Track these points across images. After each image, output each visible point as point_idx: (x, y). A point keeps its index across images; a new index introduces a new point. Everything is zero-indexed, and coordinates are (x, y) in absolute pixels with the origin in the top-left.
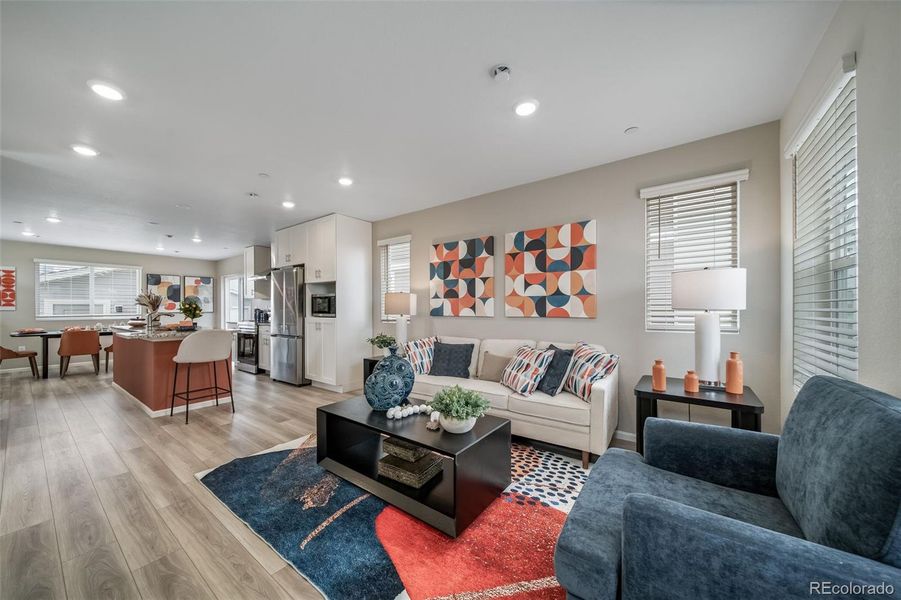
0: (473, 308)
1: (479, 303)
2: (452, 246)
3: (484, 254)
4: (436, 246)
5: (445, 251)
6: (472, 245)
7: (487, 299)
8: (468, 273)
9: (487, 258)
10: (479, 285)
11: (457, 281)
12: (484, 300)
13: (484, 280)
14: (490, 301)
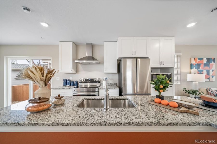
0: (209, 79)
1: (211, 77)
2: (201, 59)
3: (213, 63)
4: (194, 58)
5: (198, 60)
6: (209, 60)
7: (214, 76)
8: (207, 68)
9: (214, 64)
10: (211, 72)
11: (203, 70)
12: (213, 76)
13: (213, 70)
14: (214, 77)
